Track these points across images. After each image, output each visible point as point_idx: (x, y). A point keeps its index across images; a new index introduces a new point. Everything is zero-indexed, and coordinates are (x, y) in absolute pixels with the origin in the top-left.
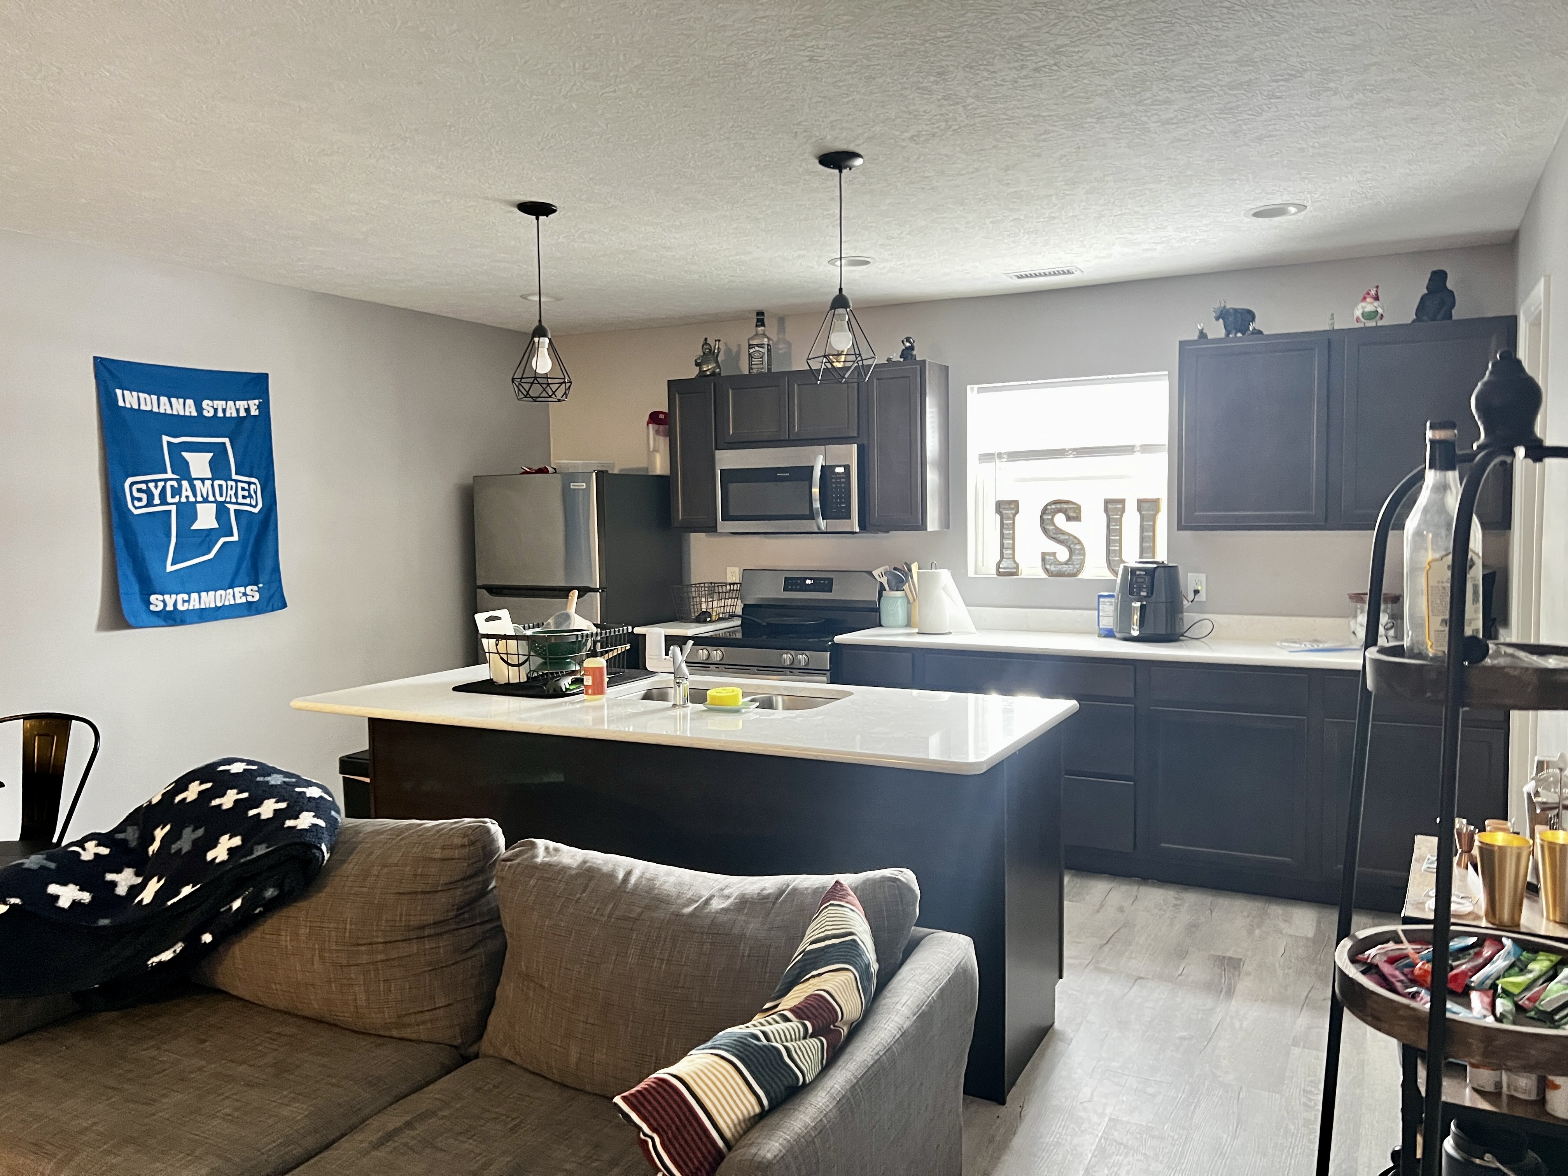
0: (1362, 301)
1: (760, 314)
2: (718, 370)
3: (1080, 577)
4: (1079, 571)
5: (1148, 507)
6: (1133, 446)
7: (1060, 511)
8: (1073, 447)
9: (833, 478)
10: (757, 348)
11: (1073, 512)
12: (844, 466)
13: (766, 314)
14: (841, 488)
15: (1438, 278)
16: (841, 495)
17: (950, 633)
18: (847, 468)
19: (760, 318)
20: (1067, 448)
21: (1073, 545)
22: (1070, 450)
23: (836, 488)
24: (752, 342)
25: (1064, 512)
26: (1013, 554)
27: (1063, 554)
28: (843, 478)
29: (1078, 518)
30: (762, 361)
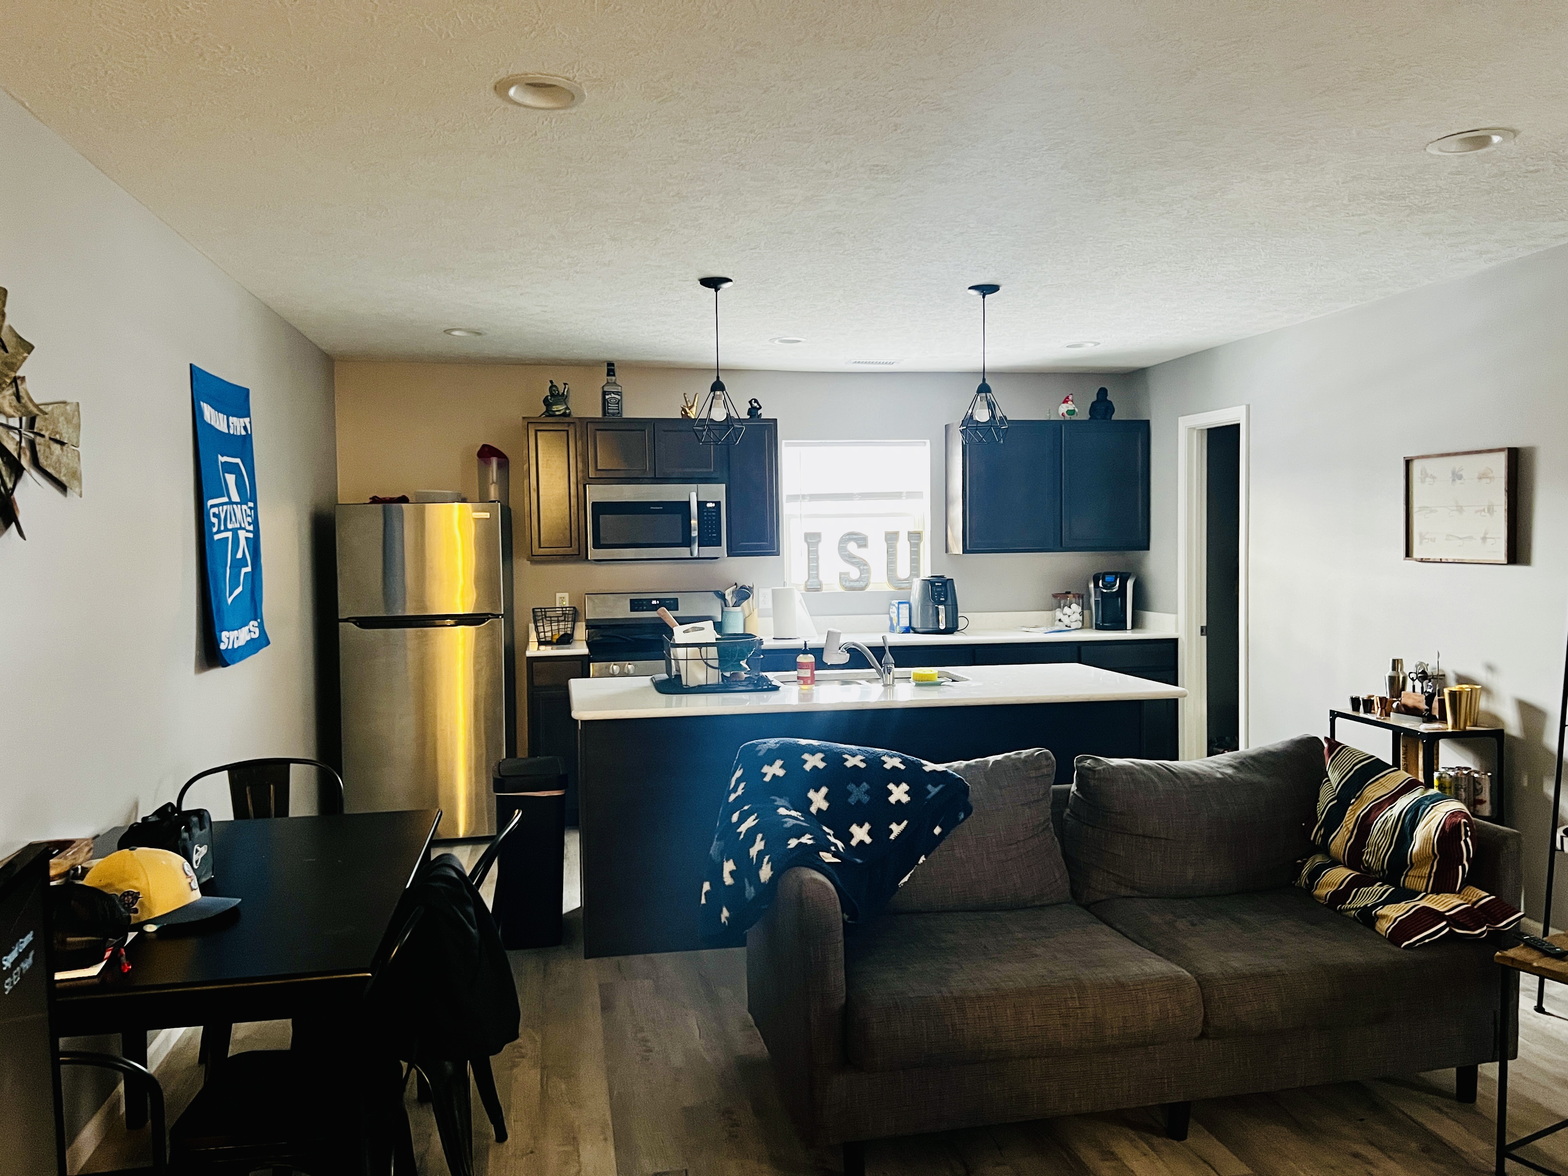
0: (1064, 403)
1: (610, 365)
2: (568, 411)
3: (868, 590)
4: (866, 585)
5: (915, 537)
6: (901, 493)
7: (850, 540)
8: (858, 492)
9: (705, 512)
10: (613, 395)
11: (862, 542)
12: (714, 502)
13: (615, 365)
14: (712, 520)
15: (1103, 392)
16: (712, 527)
17: (799, 638)
18: (718, 504)
19: (611, 369)
20: (855, 492)
21: (862, 565)
22: (857, 494)
23: (708, 521)
24: (606, 389)
25: (855, 540)
26: (818, 574)
27: (854, 573)
28: (714, 512)
29: (865, 546)
30: (618, 407)
